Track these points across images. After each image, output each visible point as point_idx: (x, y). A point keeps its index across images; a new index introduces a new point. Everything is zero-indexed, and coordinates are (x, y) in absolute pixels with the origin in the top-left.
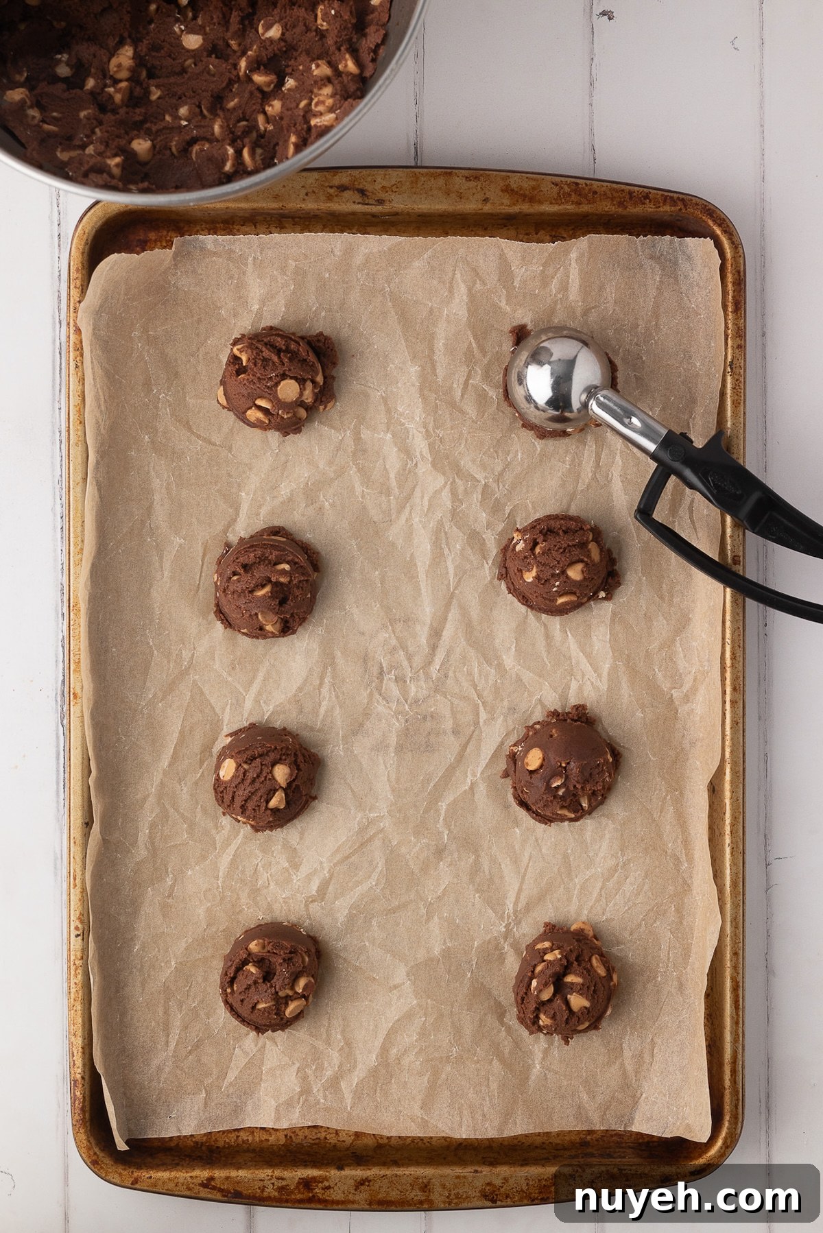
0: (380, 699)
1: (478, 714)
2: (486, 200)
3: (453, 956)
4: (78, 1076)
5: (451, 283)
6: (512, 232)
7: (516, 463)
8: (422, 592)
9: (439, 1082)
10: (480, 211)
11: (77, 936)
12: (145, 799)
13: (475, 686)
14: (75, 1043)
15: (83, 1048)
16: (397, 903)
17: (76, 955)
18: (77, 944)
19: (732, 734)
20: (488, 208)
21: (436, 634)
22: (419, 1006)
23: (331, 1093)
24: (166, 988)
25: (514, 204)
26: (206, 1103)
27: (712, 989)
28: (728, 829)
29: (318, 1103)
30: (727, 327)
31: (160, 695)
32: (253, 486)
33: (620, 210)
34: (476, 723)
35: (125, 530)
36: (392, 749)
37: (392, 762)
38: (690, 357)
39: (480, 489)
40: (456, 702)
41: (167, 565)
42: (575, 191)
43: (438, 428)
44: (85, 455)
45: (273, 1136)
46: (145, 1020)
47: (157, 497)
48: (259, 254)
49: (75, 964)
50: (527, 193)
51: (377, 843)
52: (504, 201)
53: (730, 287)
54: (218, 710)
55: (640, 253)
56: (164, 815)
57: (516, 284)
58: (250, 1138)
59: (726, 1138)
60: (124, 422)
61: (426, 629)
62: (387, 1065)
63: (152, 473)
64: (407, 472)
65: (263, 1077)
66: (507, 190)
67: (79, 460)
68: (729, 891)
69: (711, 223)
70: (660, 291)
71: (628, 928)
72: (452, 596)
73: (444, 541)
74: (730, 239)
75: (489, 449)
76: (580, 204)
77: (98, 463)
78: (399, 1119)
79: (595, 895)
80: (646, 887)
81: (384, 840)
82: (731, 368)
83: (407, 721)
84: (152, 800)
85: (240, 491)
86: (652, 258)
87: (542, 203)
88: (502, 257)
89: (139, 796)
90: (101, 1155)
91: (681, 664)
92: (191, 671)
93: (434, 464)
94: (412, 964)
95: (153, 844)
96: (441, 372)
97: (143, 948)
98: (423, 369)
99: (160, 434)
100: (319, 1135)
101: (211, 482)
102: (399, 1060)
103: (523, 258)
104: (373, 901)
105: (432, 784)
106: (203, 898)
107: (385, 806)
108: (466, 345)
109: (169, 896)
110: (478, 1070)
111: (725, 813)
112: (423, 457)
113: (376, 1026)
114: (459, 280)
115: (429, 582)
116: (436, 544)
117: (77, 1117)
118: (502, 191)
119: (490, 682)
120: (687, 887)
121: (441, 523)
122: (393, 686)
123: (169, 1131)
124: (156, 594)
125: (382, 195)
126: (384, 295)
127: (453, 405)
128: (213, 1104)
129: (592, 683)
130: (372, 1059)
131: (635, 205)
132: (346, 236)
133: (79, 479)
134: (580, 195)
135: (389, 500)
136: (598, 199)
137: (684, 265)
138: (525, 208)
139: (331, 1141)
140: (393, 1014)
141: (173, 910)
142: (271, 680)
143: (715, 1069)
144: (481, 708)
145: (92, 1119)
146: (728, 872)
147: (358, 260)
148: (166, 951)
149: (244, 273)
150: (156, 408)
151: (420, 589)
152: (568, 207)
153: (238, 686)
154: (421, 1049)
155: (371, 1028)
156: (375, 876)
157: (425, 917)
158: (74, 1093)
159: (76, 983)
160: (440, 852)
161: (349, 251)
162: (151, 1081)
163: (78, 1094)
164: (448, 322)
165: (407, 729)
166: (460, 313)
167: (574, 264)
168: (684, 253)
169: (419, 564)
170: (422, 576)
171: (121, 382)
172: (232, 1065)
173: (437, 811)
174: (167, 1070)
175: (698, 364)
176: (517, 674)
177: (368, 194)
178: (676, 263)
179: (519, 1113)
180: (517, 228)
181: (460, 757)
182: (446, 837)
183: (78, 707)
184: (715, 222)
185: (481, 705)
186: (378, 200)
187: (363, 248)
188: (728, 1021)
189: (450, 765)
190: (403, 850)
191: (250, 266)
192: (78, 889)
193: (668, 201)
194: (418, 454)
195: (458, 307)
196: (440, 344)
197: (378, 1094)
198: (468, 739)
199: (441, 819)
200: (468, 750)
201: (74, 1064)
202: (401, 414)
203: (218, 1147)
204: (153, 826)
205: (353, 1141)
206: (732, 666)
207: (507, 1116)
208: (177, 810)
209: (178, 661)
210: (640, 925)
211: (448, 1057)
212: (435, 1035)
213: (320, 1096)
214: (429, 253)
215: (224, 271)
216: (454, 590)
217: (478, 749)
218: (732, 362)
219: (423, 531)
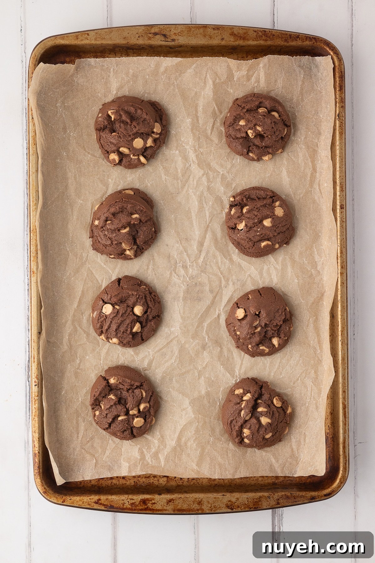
0: (175, 275)
1: (221, 282)
2: (223, 39)
3: (211, 395)
4: (37, 452)
5: (205, 79)
6: (236, 56)
7: (237, 164)
8: (194, 225)
9: (205, 454)
10: (220, 45)
11: (36, 385)
12: (66, 322)
13: (219, 268)
14: (35, 436)
15: (38, 438)
16: (184, 370)
17: (35, 395)
18: (35, 389)
19: (341, 289)
20: (223, 43)
21: (201, 244)
22: (195, 418)
23: (154, 460)
24: (77, 411)
25: (236, 41)
26: (96, 465)
27: (333, 411)
28: (340, 333)
29: (148, 464)
30: (336, 98)
31: (72, 274)
32: (114, 176)
33: (286, 43)
34: (220, 286)
35: (56, 196)
36: (181, 299)
37: (181, 304)
38: (318, 113)
39: (220, 177)
40: (211, 276)
41: (75, 213)
42: (264, 35)
43: (200, 148)
44: (37, 160)
45: (128, 482)
46: (67, 426)
47: (70, 181)
48: (116, 67)
49: (34, 399)
50: (242, 35)
51: (175, 342)
52: (231, 39)
53: (337, 79)
54: (100, 282)
55: (294, 64)
56: (76, 330)
57: (235, 79)
58: (118, 483)
59: (341, 479)
60: (54, 146)
61: (196, 242)
62: (180, 446)
63: (68, 170)
64: (186, 169)
65: (123, 453)
66: (232, 34)
67: (34, 162)
68: (341, 362)
69: (328, 49)
70: (303, 82)
71: (293, 381)
72: (208, 226)
73: (204, 201)
74: (337, 56)
75: (224, 158)
76: (266, 41)
77: (42, 164)
78: (186, 471)
79: (277, 366)
80: (301, 362)
81: (178, 341)
82: (339, 117)
83: (188, 285)
84: (69, 322)
85: (108, 178)
86: (299, 66)
87: (249, 40)
88: (228, 66)
89: (63, 321)
90: (48, 489)
91: (317, 258)
92: (87, 263)
93: (199, 165)
94: (192, 398)
95: (70, 343)
96: (201, 122)
97: (66, 393)
98: (193, 120)
99: (71, 152)
100: (150, 481)
101: (95, 175)
102: (186, 443)
103: (238, 68)
104: (173, 370)
105: (200, 315)
106: (94, 369)
107: (178, 325)
108: (212, 109)
109: (78, 369)
110: (222, 448)
111: (338, 326)
112: (193, 162)
113: (175, 428)
114: (209, 78)
115: (197, 220)
116: (200, 202)
117: (36, 471)
118: (230, 35)
119: (226, 267)
120: (320, 361)
121: (202, 192)
122: (181, 269)
123: (79, 478)
124: (70, 227)
125: (174, 37)
126: (174, 86)
127: (207, 137)
128: (99, 466)
129: (274, 266)
130: (173, 443)
131: (292, 41)
132: (156, 58)
133: (34, 171)
134: (267, 36)
135: (178, 182)
136: (275, 38)
137: (314, 70)
138: (241, 43)
139: (155, 484)
140: (183, 422)
141: (80, 375)
142: (124, 267)
143: (335, 447)
144: (222, 279)
145: (43, 473)
146: (340, 353)
147: (162, 69)
148: (77, 394)
149: (109, 76)
150: (69, 139)
151: (193, 223)
152: (261, 42)
153: (109, 270)
154: (196, 438)
155: (173, 429)
156: (174, 358)
157: (197, 377)
158: (35, 460)
159: (35, 408)
160: (204, 347)
161: (158, 66)
162: (70, 455)
163: (37, 460)
164: (204, 98)
165: (188, 289)
166: (209, 93)
167: (262, 70)
168: (314, 64)
169: (192, 212)
170: (194, 217)
171: (52, 127)
172: (108, 448)
173: (202, 327)
174: (78, 449)
175: (321, 116)
176: (239, 263)
177: (167, 36)
178: (310, 69)
179: (242, 467)
180: (238, 54)
181: (213, 302)
182: (207, 339)
183: (35, 278)
184: (330, 48)
185: (222, 277)
186: (172, 40)
187: (164, 64)
188: (341, 424)
189: (208, 306)
190: (187, 346)
191: (112, 74)
192: (36, 363)
193: (308, 39)
194: (191, 160)
195: (208, 91)
196: (200, 109)
197: (176, 460)
198: (217, 294)
199: (205, 331)
200: (216, 299)
201: (35, 446)
202: (183, 142)
203: (102, 487)
204: (70, 335)
205: (166, 484)
206: (341, 256)
207: (236, 469)
208: (81, 328)
209: (81, 258)
210: (298, 379)
211: (209, 442)
212: (202, 431)
213: (149, 461)
214: (194, 65)
215: (99, 75)
216: (209, 224)
217: (221, 298)
218: (339, 114)
219: (194, 196)
